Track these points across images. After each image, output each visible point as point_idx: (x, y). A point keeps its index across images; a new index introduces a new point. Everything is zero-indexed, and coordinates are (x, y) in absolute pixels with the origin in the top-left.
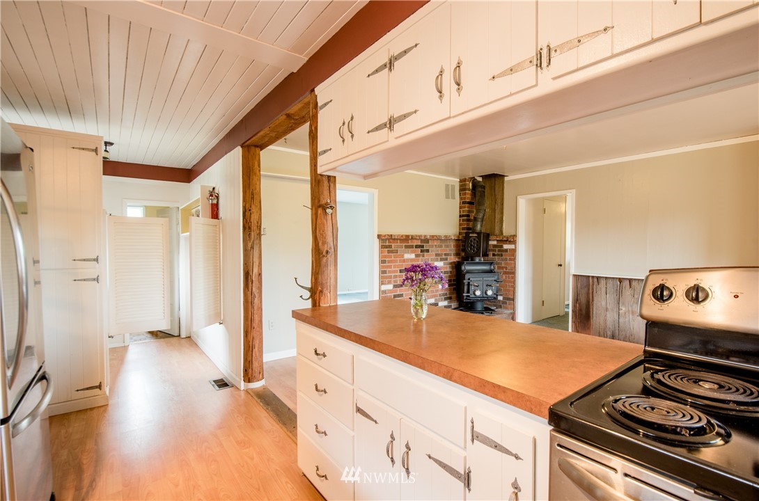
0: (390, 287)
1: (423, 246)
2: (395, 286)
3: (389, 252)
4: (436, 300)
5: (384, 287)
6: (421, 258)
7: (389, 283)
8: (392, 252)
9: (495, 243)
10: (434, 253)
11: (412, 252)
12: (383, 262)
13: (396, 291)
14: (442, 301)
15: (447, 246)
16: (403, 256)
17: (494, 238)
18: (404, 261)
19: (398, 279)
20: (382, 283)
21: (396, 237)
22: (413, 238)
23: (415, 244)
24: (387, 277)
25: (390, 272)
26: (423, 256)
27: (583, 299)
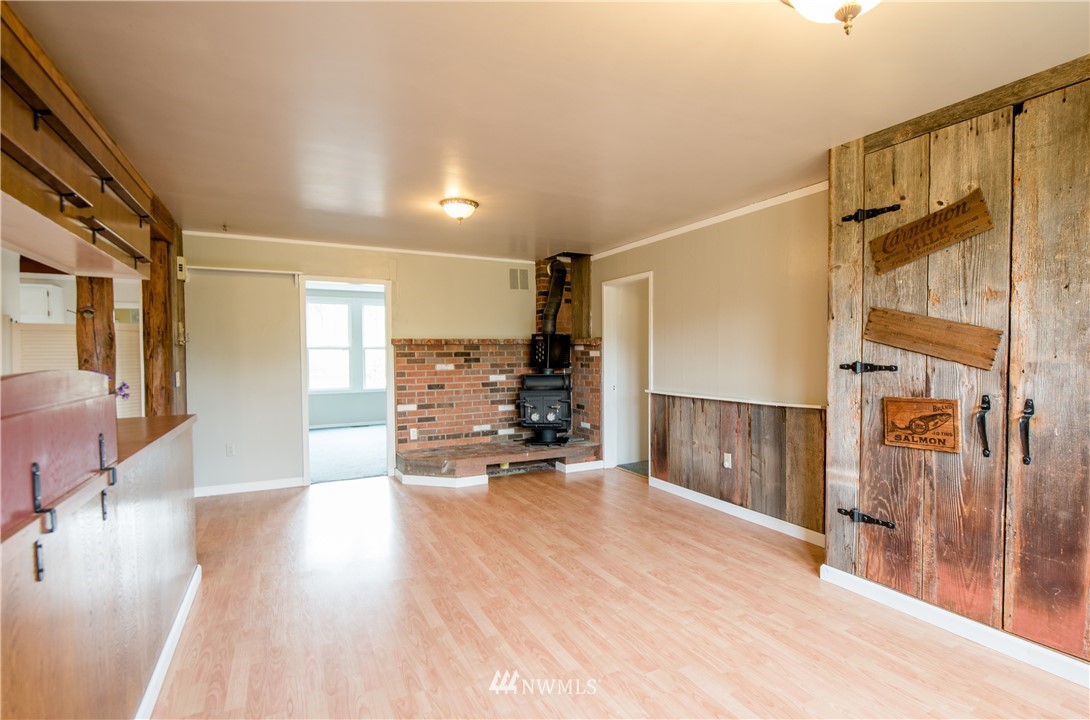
0: (413, 407)
1: (469, 354)
2: (420, 407)
3: (409, 361)
4: (493, 427)
5: (401, 408)
6: (466, 369)
7: (411, 402)
8: (415, 361)
9: (582, 348)
10: (489, 364)
11: (449, 362)
12: (399, 374)
13: (423, 413)
14: (504, 427)
15: (513, 354)
16: (433, 367)
17: (579, 341)
18: (436, 373)
19: (426, 397)
20: (398, 402)
21: (419, 343)
22: (447, 343)
23: (454, 351)
24: (406, 395)
25: (410, 388)
26: (470, 367)
27: (661, 429)
